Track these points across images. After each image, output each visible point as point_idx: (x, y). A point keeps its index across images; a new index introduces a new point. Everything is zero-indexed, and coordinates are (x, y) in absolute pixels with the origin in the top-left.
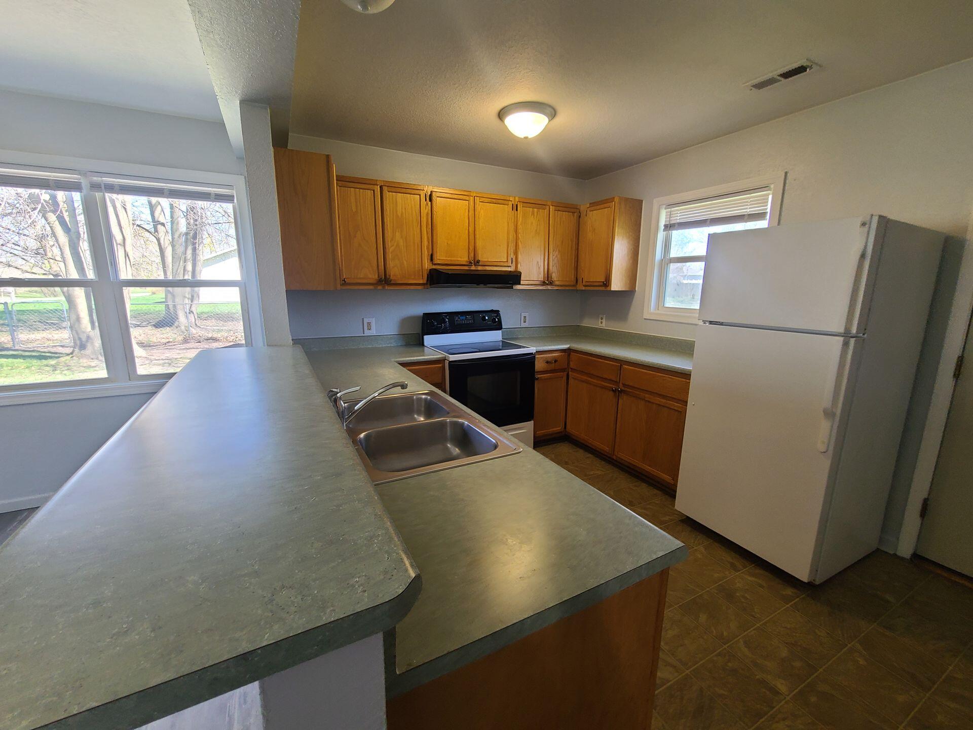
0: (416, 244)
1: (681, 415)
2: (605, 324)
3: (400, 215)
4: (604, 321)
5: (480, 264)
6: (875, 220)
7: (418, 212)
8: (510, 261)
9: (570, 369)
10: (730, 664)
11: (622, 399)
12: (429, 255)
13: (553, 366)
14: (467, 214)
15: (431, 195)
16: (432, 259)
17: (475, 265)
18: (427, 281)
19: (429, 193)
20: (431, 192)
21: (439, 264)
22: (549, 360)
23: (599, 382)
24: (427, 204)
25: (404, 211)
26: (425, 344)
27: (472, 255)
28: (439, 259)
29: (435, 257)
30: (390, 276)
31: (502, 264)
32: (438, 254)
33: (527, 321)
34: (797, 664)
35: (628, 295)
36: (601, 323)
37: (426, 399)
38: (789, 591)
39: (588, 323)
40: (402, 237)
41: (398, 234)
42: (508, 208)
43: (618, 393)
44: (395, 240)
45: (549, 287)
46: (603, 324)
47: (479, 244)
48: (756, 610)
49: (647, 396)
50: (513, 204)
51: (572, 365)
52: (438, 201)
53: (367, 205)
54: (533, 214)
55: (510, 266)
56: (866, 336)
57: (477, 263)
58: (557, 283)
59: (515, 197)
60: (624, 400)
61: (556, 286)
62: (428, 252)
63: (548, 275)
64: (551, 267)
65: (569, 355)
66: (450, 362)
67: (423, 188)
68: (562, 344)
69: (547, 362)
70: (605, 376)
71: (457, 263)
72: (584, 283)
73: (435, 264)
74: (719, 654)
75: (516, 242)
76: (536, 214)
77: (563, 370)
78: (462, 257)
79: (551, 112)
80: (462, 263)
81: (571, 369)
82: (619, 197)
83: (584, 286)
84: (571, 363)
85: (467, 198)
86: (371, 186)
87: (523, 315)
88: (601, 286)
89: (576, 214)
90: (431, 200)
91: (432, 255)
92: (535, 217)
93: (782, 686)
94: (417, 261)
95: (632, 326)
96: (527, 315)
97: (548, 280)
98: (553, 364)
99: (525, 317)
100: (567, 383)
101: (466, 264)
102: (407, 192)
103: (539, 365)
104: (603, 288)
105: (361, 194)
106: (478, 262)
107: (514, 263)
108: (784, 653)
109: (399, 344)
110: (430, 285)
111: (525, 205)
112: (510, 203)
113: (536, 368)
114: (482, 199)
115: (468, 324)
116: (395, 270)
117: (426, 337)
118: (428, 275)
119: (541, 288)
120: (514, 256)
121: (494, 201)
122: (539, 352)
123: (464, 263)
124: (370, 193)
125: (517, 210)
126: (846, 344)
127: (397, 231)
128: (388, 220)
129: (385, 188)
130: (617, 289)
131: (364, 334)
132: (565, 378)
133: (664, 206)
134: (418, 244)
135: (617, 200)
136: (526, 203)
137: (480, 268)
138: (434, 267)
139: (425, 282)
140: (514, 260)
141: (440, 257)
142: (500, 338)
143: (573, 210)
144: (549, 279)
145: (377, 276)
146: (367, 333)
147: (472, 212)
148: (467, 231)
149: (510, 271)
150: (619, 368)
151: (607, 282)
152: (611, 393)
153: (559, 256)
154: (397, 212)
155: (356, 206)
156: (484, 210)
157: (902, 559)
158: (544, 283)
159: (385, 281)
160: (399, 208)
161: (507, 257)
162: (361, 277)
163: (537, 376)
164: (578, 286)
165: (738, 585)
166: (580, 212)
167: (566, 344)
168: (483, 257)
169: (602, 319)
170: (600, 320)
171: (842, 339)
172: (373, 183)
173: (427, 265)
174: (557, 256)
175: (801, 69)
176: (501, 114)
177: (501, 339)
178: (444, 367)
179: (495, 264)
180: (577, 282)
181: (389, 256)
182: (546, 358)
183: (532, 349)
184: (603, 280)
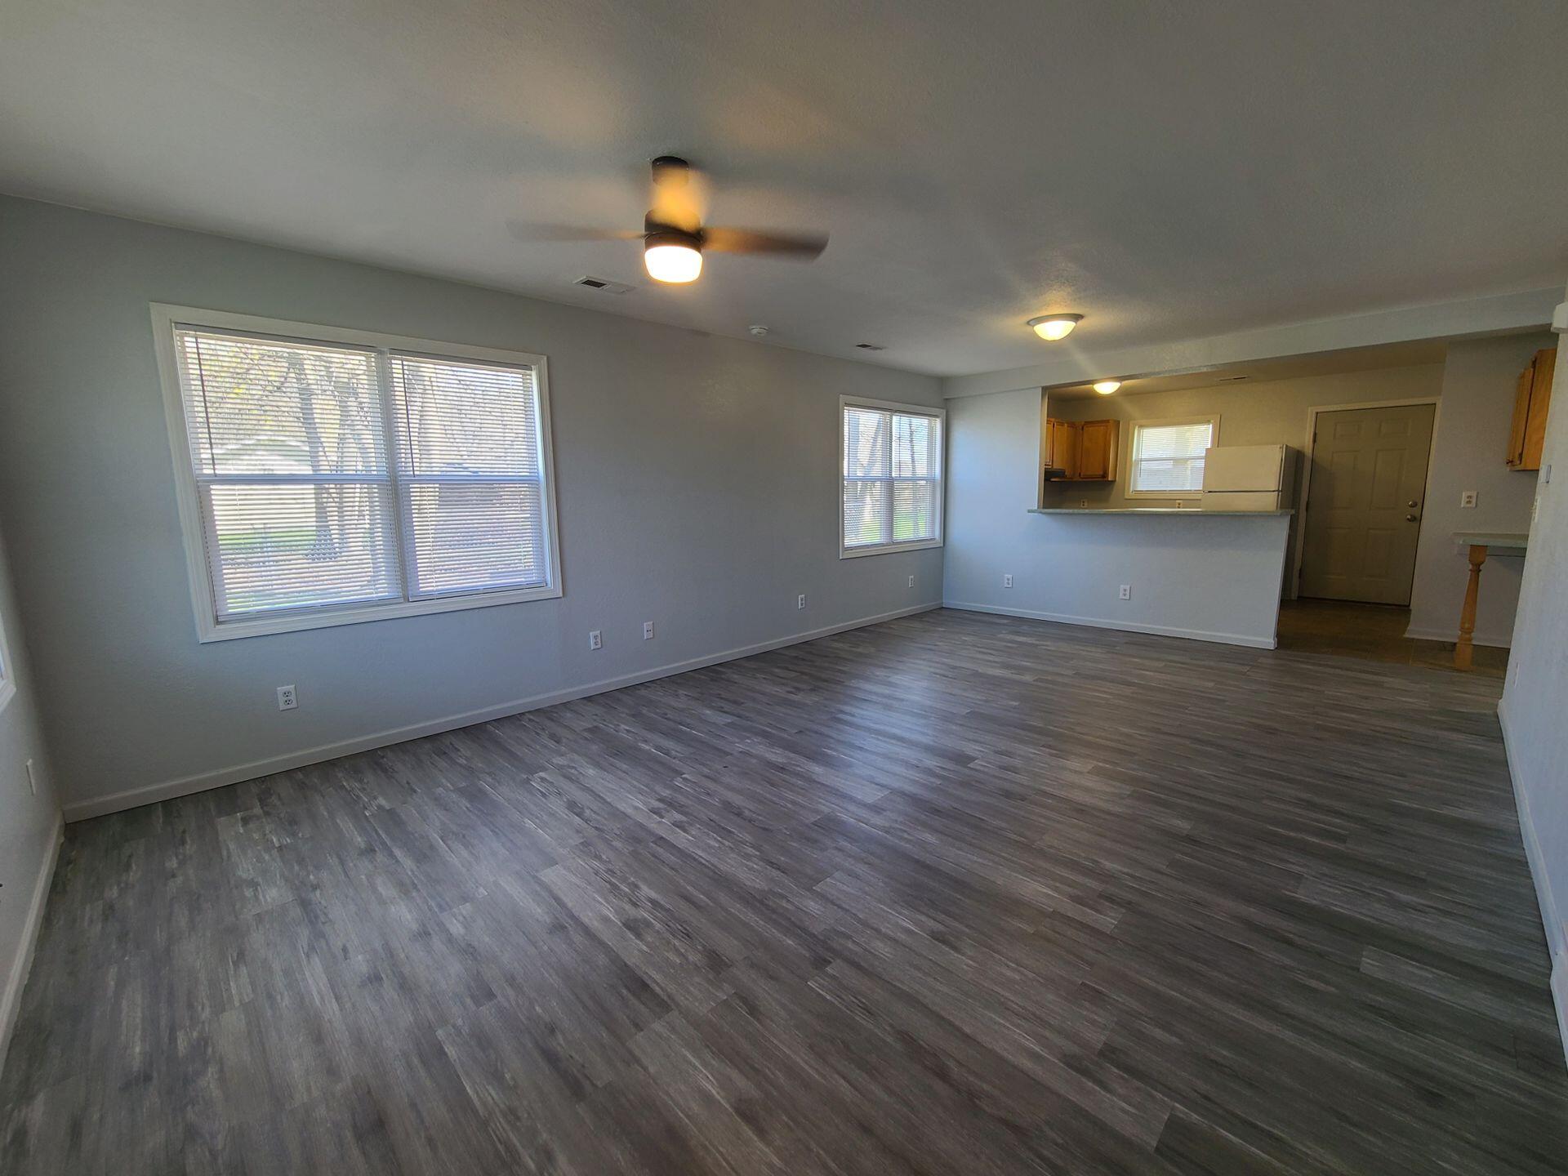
72: (1085, 477)
82: (1113, 420)
88: (1100, 477)
89: (1074, 429)
104: (1101, 479)
130: (1110, 479)
133: (1137, 426)
135: (1111, 421)
151: (1105, 475)
184: (1101, 473)
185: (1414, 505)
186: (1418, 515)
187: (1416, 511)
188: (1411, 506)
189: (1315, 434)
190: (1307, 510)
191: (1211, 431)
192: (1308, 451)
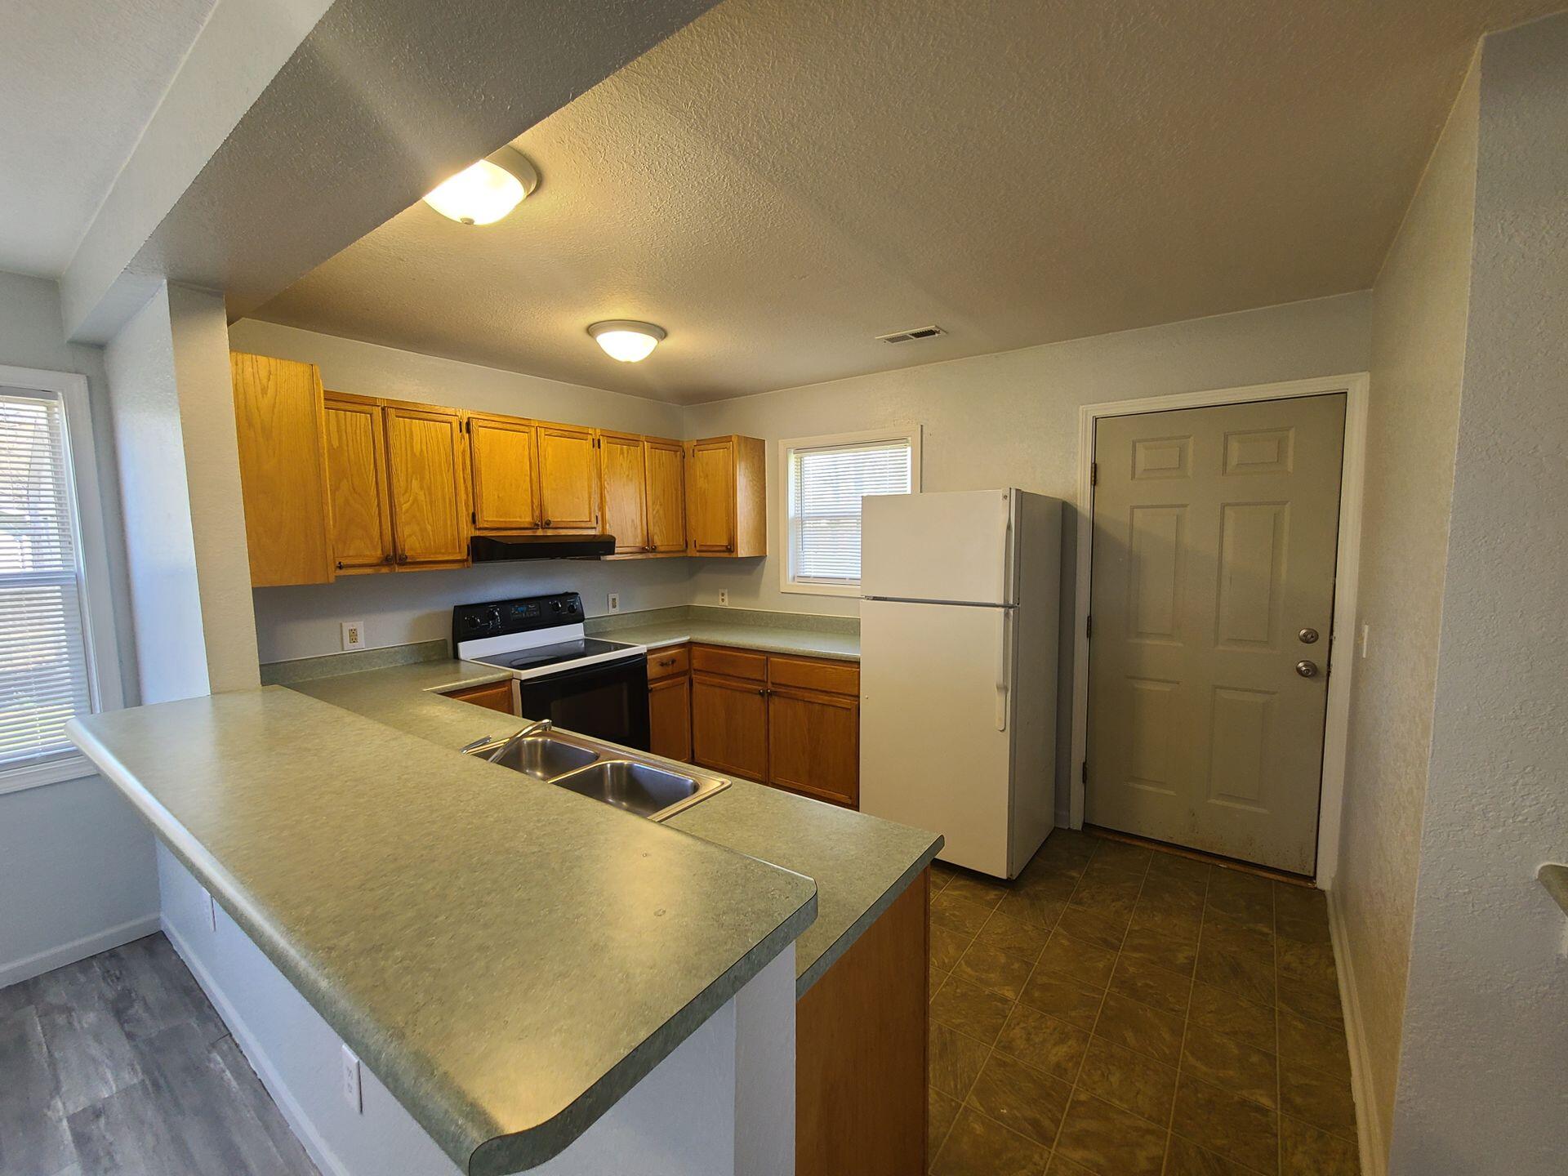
0: (447, 500)
1: (854, 713)
2: (729, 602)
3: (418, 454)
4: (726, 597)
5: (551, 526)
6: (1013, 492)
7: (449, 450)
8: (594, 519)
9: (693, 671)
10: (958, 991)
11: (774, 703)
12: (468, 514)
13: (670, 670)
14: (527, 453)
15: (468, 424)
16: (474, 521)
17: (542, 528)
18: (468, 555)
19: (465, 421)
20: (469, 418)
21: (486, 529)
22: (665, 661)
23: (740, 685)
24: (463, 437)
25: (424, 448)
26: (462, 655)
27: (537, 513)
28: (487, 521)
29: (479, 517)
30: (403, 550)
31: (583, 525)
32: (485, 513)
33: (617, 605)
34: (1016, 966)
35: (755, 562)
36: (723, 600)
37: (544, 744)
38: (992, 895)
39: (701, 601)
40: (422, 488)
41: (415, 484)
42: (587, 445)
43: (767, 696)
44: (411, 495)
45: (651, 556)
46: (726, 602)
47: (546, 493)
48: (968, 925)
49: (806, 694)
50: (593, 440)
51: (696, 664)
52: (482, 435)
53: (359, 438)
54: (622, 453)
55: (595, 528)
56: (1020, 605)
57: (547, 525)
58: (662, 549)
59: (595, 429)
60: (776, 704)
61: (662, 552)
62: (467, 510)
63: (648, 539)
64: (651, 528)
65: (690, 651)
66: (522, 682)
67: (456, 411)
68: (680, 636)
69: (662, 665)
70: (747, 675)
71: (514, 526)
72: (698, 548)
73: (480, 529)
74: (947, 984)
75: (601, 494)
76: (625, 452)
77: (684, 673)
78: (522, 516)
79: (661, 333)
80: (522, 526)
81: (695, 670)
82: (738, 436)
83: (698, 551)
84: (694, 661)
85: (526, 429)
86: (366, 408)
87: (611, 596)
88: (724, 551)
89: (679, 453)
90: (468, 431)
91: (474, 515)
92: (626, 455)
93: (1009, 993)
94: (449, 522)
95: (765, 603)
96: (616, 596)
97: (648, 547)
98: (671, 667)
99: (614, 600)
100: (691, 690)
101: (529, 526)
102: (428, 418)
103: (653, 670)
104: (726, 555)
105: (348, 420)
106: (548, 523)
107: (600, 522)
108: (1003, 960)
109: (412, 661)
110: (473, 561)
111: (610, 440)
112: (590, 437)
113: (648, 675)
114: (550, 432)
115: (533, 617)
116: (412, 542)
117: (462, 646)
118: (468, 546)
119: (639, 557)
120: (600, 513)
121: (566, 433)
122: (651, 651)
123: (526, 526)
124: (363, 419)
125: (599, 448)
126: (1007, 615)
127: (414, 476)
128: (396, 461)
129: (391, 412)
130: (744, 556)
131: (343, 650)
132: (687, 685)
133: (793, 450)
134: (450, 499)
135: (735, 439)
136: (613, 438)
137: (550, 533)
138: (478, 533)
139: (465, 558)
140: (600, 518)
141: (490, 516)
142: (582, 635)
143: (673, 448)
144: (650, 543)
145: (379, 552)
146: (349, 647)
147: (534, 449)
148: (528, 479)
149: (595, 536)
150: (765, 662)
151: (731, 547)
152: (758, 697)
153: (661, 512)
154: (412, 447)
155: (340, 438)
156: (553, 447)
157: (1076, 832)
158: (643, 551)
159: (394, 558)
160: (417, 439)
161: (590, 514)
162: (351, 554)
163: (651, 686)
164: (688, 551)
165: (945, 904)
166: (683, 451)
167: (684, 636)
168: (555, 514)
169: (723, 595)
170: (721, 597)
171: (1002, 610)
172: (371, 402)
173: (468, 532)
174: (657, 512)
175: (931, 333)
176: (591, 330)
177: (585, 637)
178: (510, 693)
179: (575, 525)
180: (687, 546)
181: (402, 518)
182: (660, 658)
183: (641, 648)
184: (725, 543)
185: (1311, 638)
186: (1321, 664)
187: (1316, 653)
188: (1305, 640)
189: (1095, 468)
190: (1089, 635)
191: (909, 458)
192: (1083, 505)
